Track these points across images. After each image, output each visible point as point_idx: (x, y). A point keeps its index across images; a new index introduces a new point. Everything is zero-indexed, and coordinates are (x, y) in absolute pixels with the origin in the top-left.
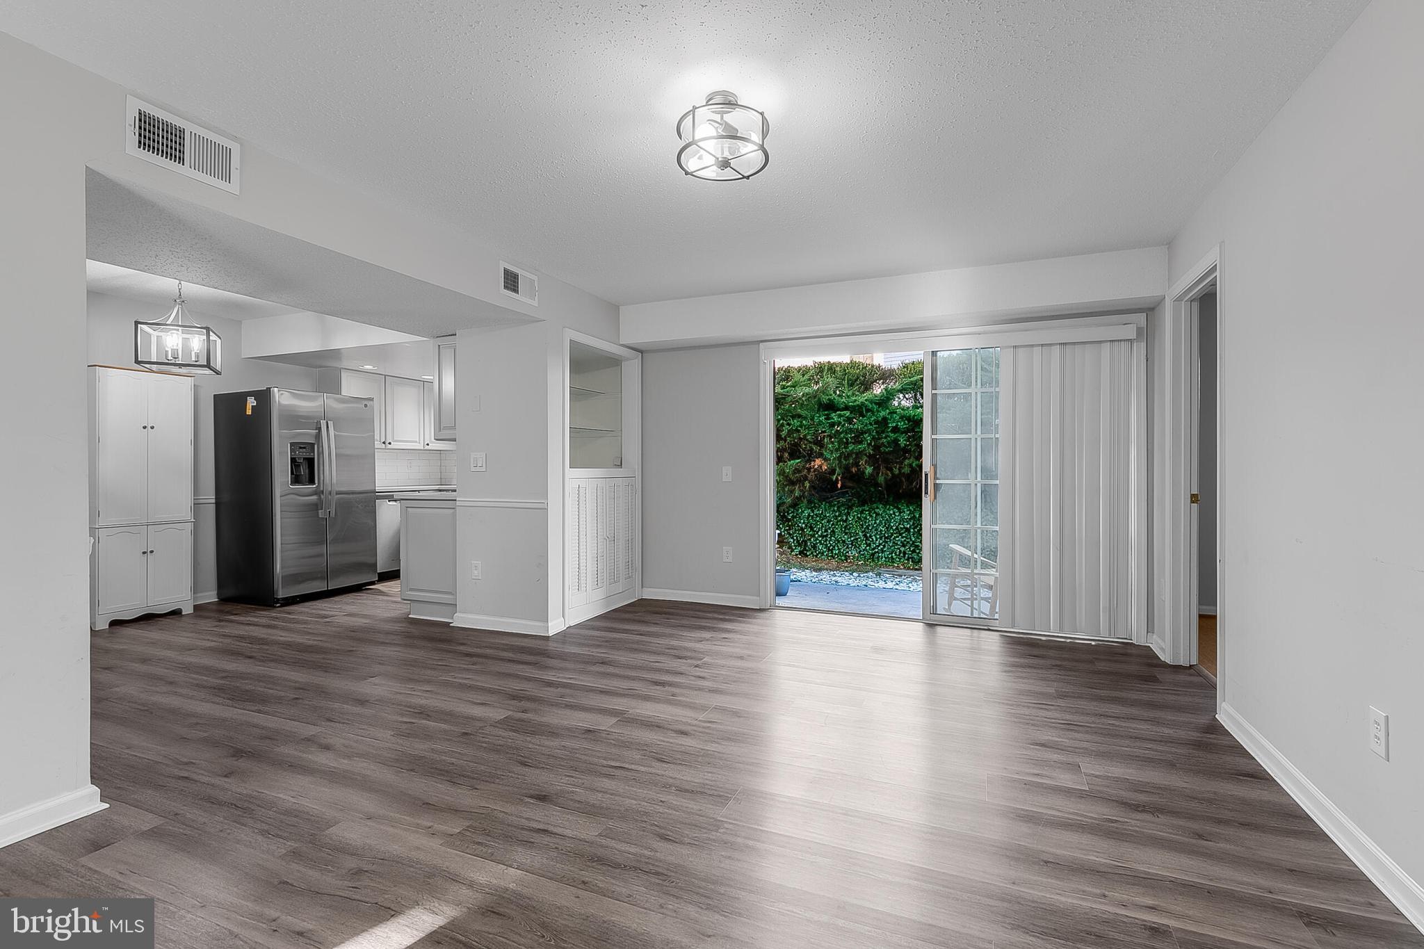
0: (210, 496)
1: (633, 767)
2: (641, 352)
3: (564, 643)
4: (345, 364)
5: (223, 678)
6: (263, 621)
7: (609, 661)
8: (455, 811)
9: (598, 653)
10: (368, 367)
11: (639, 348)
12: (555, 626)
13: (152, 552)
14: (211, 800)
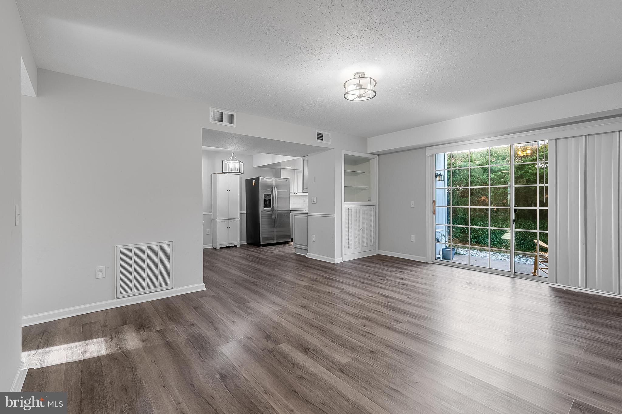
0: (244, 211)
1: (336, 304)
2: (378, 155)
3: (342, 267)
4: (282, 167)
5: (240, 265)
6: (256, 251)
7: (351, 274)
8: (279, 305)
9: (349, 271)
10: (288, 167)
11: (377, 153)
12: (338, 260)
13: (229, 227)
14: (226, 292)
